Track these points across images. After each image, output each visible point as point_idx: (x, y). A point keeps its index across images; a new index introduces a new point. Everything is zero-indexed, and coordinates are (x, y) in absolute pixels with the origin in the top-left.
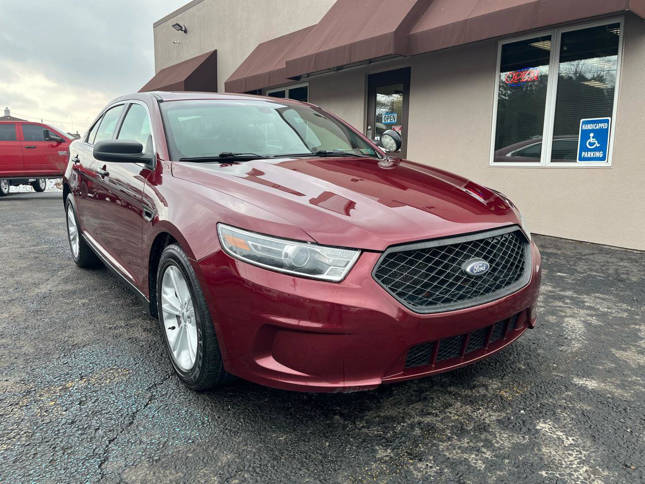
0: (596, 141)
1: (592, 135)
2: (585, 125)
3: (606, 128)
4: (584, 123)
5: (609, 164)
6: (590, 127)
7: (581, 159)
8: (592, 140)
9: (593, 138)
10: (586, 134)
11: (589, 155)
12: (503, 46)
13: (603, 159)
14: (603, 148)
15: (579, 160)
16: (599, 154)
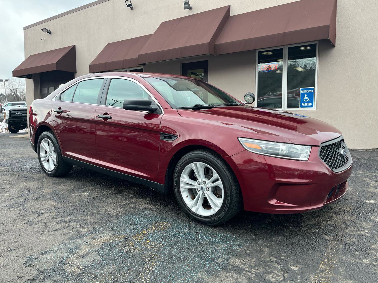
0: (308, 98)
1: (306, 95)
2: (302, 91)
3: (312, 92)
4: (302, 90)
5: (315, 109)
6: (305, 91)
7: (302, 107)
8: (306, 98)
9: (306, 97)
10: (303, 95)
11: (305, 105)
12: (259, 52)
13: (312, 106)
14: (312, 101)
15: (301, 107)
16: (310, 104)
